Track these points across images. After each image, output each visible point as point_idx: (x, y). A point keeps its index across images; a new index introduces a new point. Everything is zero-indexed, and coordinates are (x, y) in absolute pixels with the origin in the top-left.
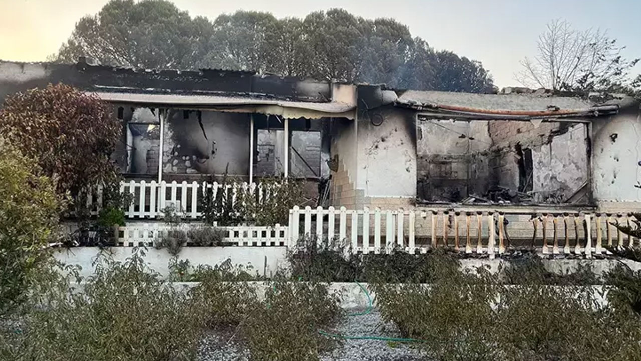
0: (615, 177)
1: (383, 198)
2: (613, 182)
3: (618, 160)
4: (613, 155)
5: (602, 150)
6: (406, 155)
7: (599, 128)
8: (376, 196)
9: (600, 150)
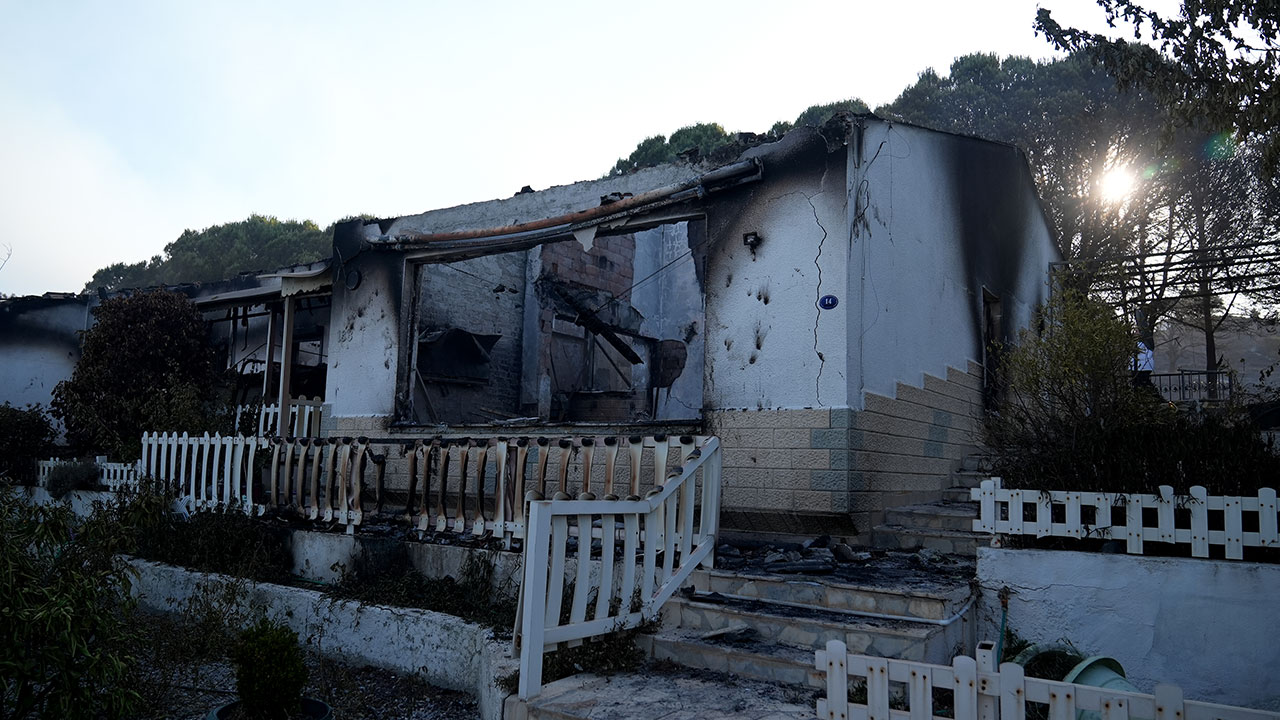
0: (758, 347)
1: (351, 419)
2: (752, 361)
3: (766, 302)
4: (755, 288)
5: (730, 279)
6: (386, 338)
7: (724, 223)
8: (345, 416)
9: (724, 282)
